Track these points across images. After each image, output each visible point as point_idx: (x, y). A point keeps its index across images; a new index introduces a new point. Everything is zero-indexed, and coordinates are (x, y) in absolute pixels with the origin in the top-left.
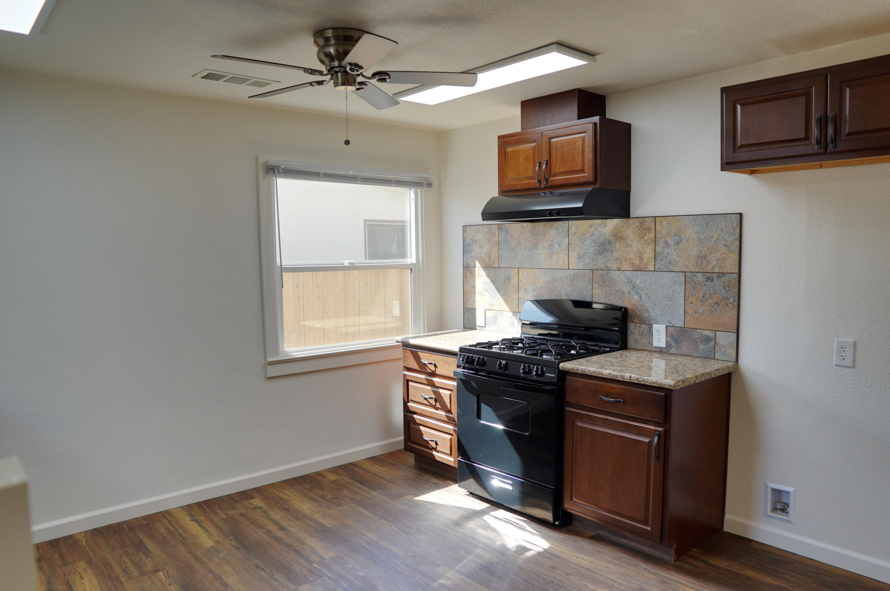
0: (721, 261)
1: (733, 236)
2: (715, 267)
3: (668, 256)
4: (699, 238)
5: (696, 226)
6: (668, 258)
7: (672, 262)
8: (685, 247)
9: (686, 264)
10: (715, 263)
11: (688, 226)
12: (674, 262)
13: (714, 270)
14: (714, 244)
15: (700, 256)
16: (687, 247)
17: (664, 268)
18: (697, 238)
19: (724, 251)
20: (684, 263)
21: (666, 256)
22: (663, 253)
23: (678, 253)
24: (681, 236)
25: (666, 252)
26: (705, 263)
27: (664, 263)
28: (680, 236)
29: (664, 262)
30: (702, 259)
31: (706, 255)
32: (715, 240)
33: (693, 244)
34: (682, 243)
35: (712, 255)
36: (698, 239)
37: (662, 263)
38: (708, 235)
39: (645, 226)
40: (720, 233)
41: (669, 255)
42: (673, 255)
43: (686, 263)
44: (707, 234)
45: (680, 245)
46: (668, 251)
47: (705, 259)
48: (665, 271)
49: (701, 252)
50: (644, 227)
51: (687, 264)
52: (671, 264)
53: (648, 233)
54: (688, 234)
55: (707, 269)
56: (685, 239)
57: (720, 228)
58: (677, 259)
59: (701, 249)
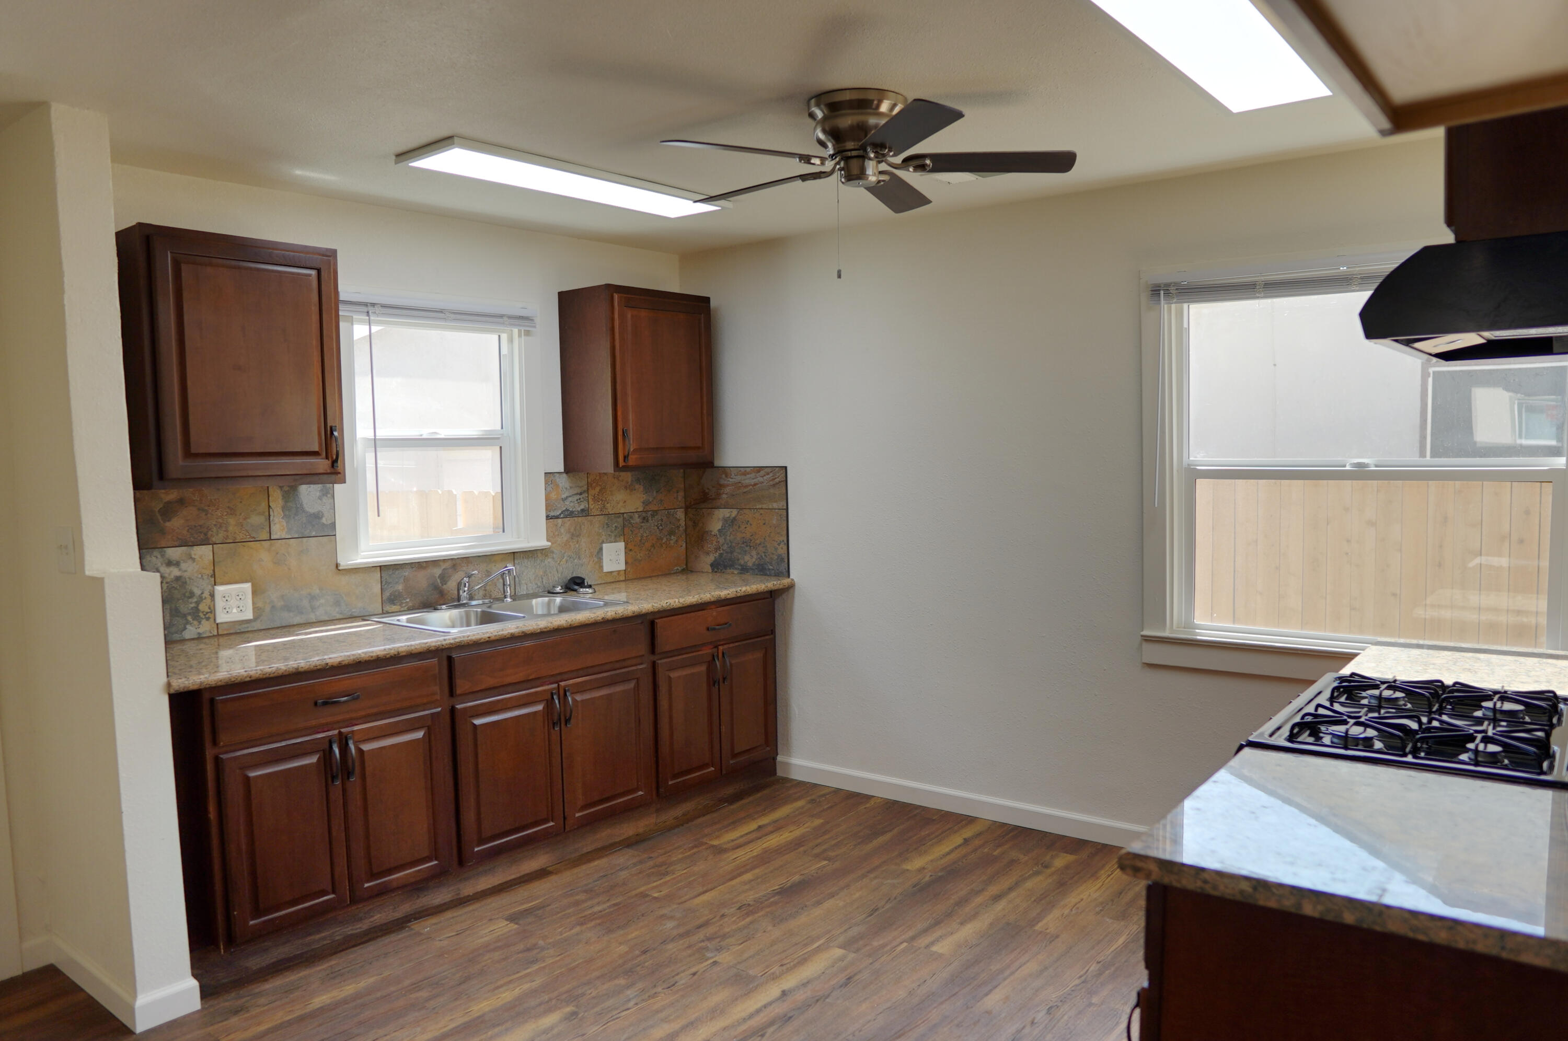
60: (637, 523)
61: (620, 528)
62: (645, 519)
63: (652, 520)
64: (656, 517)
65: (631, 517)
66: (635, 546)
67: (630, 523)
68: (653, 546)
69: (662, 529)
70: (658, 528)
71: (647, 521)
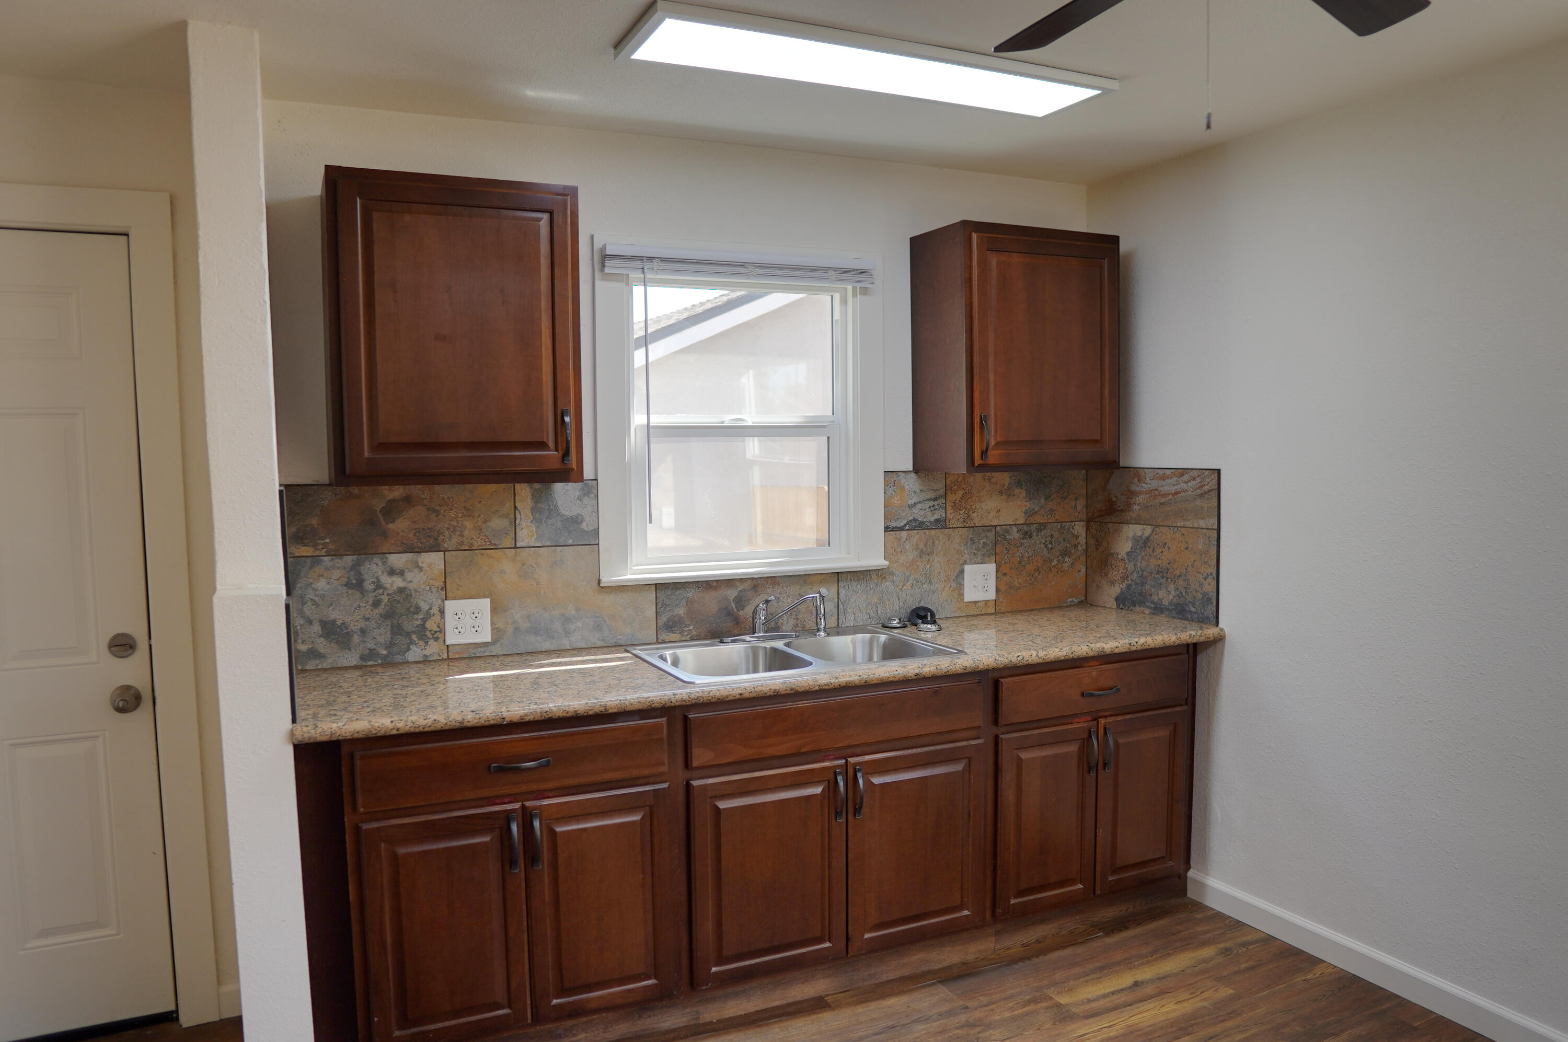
60: (1014, 539)
61: (990, 545)
62: (1027, 535)
63: (1037, 536)
64: (1043, 532)
65: (1007, 531)
66: (1011, 569)
67: (1005, 539)
68: (1037, 570)
69: (1052, 548)
70: (1046, 546)
71: (1031, 537)
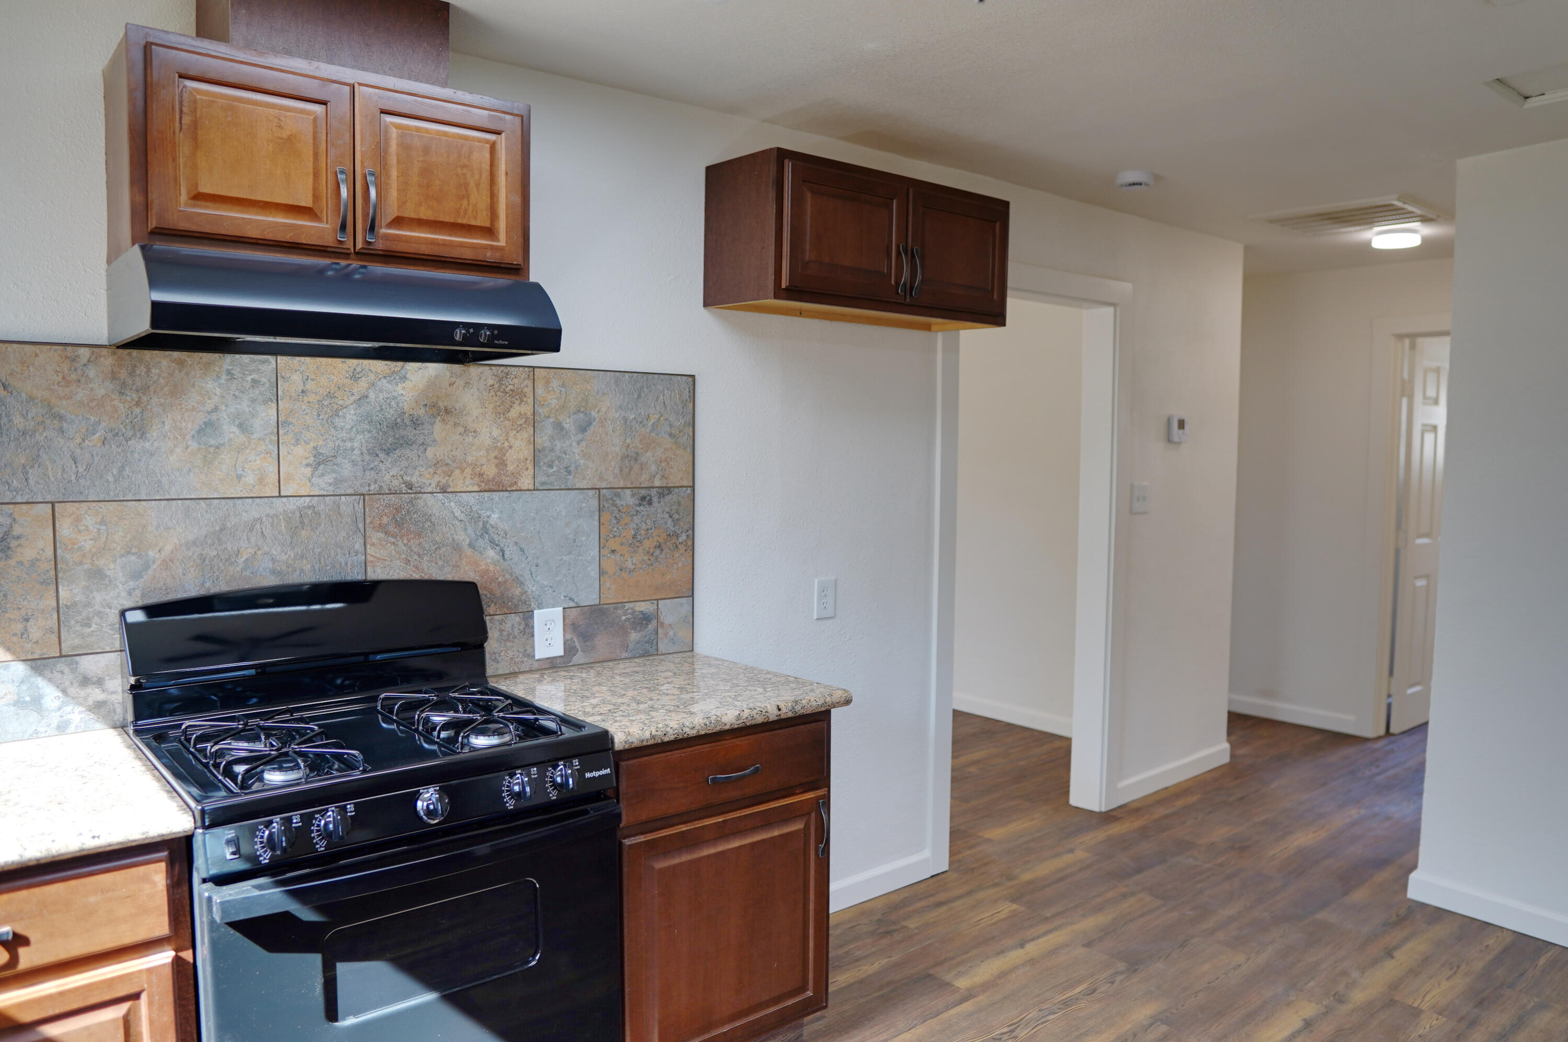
0: (663, 464)
1: (683, 418)
2: (655, 476)
3: (564, 455)
4: (625, 420)
5: (618, 395)
6: (563, 459)
7: (572, 468)
8: (599, 437)
9: (601, 472)
10: (653, 468)
11: (604, 394)
12: (576, 468)
13: (653, 482)
14: (652, 431)
15: (628, 456)
16: (603, 436)
17: (556, 483)
18: (621, 418)
19: (668, 446)
20: (597, 470)
21: (559, 457)
22: (552, 450)
23: (583, 449)
24: (590, 414)
25: (558, 447)
26: (636, 468)
27: (554, 472)
28: (588, 412)
29: (554, 470)
30: (630, 461)
31: (637, 454)
32: (654, 423)
33: (613, 432)
34: (592, 428)
35: (649, 454)
36: (622, 422)
37: (552, 471)
38: (640, 413)
39: (511, 387)
40: (662, 411)
41: (566, 455)
42: (573, 453)
43: (599, 471)
44: (639, 411)
45: (589, 431)
46: (564, 445)
47: (636, 461)
48: (557, 488)
49: (628, 446)
50: (508, 390)
51: (604, 471)
52: (569, 473)
53: (517, 402)
54: (604, 409)
55: (640, 480)
56: (598, 420)
57: (662, 400)
58: (582, 462)
59: (628, 441)
